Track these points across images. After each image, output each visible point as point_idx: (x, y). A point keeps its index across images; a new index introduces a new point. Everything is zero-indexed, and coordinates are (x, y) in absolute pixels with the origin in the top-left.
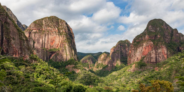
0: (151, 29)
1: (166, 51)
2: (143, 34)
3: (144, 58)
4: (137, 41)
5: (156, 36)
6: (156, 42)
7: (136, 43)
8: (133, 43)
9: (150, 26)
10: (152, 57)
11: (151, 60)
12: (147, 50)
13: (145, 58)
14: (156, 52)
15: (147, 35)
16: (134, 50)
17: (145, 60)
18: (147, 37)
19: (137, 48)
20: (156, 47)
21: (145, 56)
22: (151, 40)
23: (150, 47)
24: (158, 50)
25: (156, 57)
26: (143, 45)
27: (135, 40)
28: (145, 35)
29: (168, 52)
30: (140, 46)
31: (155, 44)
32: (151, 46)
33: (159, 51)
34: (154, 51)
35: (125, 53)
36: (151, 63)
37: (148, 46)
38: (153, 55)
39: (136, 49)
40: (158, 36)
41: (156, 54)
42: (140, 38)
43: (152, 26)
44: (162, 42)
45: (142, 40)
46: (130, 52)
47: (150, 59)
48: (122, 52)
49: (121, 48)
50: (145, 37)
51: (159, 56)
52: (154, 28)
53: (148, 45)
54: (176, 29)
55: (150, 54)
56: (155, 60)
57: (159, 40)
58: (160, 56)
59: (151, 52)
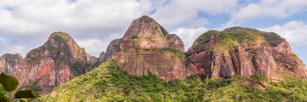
0: (54, 43)
1: (69, 73)
2: (43, 49)
3: (39, 80)
4: (32, 56)
5: (59, 53)
6: (58, 61)
7: (30, 59)
8: (26, 59)
9: (52, 40)
10: (51, 80)
11: (48, 84)
12: (44, 69)
13: (41, 81)
14: (57, 73)
15: (47, 50)
16: (26, 68)
17: (41, 83)
18: (46, 52)
19: (31, 66)
20: (57, 67)
21: (42, 78)
22: (51, 57)
23: (49, 66)
24: (59, 71)
25: (57, 79)
26: (40, 63)
27: (29, 55)
28: (45, 50)
29: (72, 74)
30: (36, 64)
31: (57, 63)
32: (51, 65)
33: (61, 72)
34: (54, 72)
35: (13, 72)
36: (48, 86)
37: (47, 65)
38: (53, 77)
39: (29, 67)
40: (61, 54)
41: (56, 76)
42: (37, 54)
43: (54, 40)
44: (66, 61)
45: (40, 55)
46: (20, 70)
47: (48, 82)
48: (7, 70)
49: (6, 64)
50: (44, 52)
51: (60, 79)
52: (58, 44)
53: (47, 63)
54: (83, 49)
55: (49, 76)
56: (54, 83)
57: (62, 59)
58: (62, 78)
59: (51, 73)
